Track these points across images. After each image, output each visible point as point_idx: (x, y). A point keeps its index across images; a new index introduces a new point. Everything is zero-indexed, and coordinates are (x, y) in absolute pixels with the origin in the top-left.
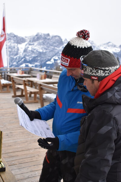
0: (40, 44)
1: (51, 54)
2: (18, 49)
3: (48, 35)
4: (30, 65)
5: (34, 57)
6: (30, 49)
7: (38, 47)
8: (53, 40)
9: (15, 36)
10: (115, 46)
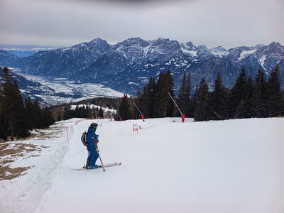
0: (161, 48)
1: (169, 56)
2: (143, 52)
3: (168, 40)
4: (152, 66)
5: (156, 59)
6: (152, 51)
7: (159, 50)
8: (172, 45)
9: (141, 40)
10: (224, 50)
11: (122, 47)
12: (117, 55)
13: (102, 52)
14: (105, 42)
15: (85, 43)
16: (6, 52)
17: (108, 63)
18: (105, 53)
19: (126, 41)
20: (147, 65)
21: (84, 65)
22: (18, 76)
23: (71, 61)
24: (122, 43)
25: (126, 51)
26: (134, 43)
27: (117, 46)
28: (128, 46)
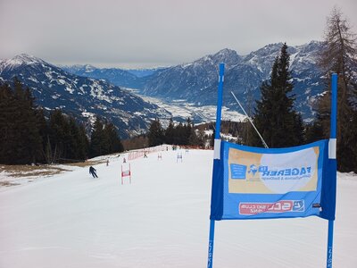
11: (256, 57)
12: (250, 68)
13: (230, 65)
14: (234, 52)
15: (210, 56)
16: (126, 72)
17: (236, 79)
18: (233, 66)
19: (262, 49)
20: (292, 80)
21: (207, 83)
22: (136, 98)
23: (192, 80)
24: (256, 53)
25: (262, 62)
26: (274, 51)
27: (250, 56)
28: (265, 55)
